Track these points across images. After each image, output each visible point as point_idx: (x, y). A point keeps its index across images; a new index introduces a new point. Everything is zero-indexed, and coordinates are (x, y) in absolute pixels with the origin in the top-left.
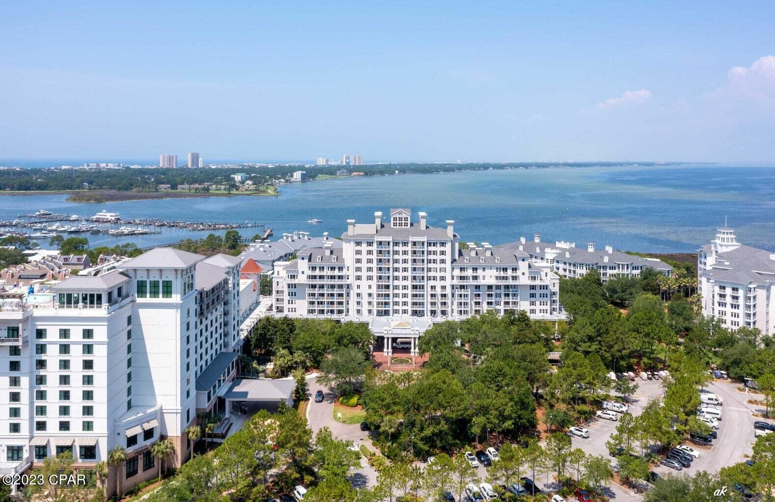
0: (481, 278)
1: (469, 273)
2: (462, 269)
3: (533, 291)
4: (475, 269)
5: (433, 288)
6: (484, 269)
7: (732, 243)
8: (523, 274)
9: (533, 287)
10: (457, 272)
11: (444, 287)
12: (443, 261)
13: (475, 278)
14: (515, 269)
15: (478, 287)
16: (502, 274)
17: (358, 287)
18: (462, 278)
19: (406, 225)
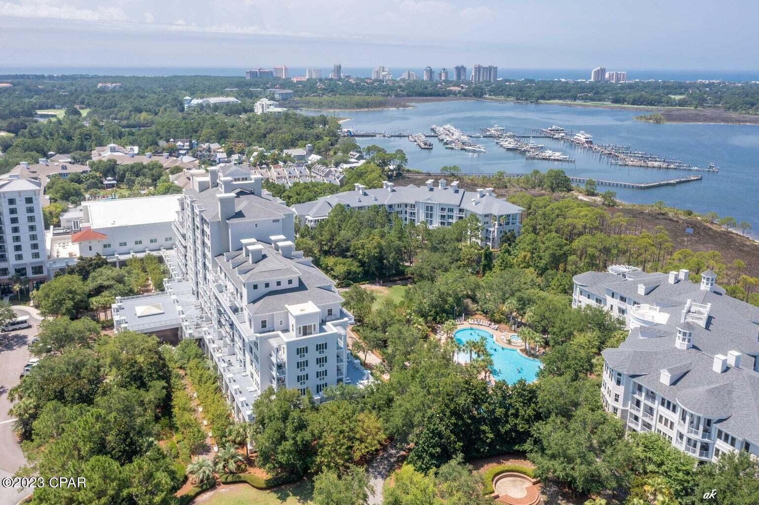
14: (241, 296)
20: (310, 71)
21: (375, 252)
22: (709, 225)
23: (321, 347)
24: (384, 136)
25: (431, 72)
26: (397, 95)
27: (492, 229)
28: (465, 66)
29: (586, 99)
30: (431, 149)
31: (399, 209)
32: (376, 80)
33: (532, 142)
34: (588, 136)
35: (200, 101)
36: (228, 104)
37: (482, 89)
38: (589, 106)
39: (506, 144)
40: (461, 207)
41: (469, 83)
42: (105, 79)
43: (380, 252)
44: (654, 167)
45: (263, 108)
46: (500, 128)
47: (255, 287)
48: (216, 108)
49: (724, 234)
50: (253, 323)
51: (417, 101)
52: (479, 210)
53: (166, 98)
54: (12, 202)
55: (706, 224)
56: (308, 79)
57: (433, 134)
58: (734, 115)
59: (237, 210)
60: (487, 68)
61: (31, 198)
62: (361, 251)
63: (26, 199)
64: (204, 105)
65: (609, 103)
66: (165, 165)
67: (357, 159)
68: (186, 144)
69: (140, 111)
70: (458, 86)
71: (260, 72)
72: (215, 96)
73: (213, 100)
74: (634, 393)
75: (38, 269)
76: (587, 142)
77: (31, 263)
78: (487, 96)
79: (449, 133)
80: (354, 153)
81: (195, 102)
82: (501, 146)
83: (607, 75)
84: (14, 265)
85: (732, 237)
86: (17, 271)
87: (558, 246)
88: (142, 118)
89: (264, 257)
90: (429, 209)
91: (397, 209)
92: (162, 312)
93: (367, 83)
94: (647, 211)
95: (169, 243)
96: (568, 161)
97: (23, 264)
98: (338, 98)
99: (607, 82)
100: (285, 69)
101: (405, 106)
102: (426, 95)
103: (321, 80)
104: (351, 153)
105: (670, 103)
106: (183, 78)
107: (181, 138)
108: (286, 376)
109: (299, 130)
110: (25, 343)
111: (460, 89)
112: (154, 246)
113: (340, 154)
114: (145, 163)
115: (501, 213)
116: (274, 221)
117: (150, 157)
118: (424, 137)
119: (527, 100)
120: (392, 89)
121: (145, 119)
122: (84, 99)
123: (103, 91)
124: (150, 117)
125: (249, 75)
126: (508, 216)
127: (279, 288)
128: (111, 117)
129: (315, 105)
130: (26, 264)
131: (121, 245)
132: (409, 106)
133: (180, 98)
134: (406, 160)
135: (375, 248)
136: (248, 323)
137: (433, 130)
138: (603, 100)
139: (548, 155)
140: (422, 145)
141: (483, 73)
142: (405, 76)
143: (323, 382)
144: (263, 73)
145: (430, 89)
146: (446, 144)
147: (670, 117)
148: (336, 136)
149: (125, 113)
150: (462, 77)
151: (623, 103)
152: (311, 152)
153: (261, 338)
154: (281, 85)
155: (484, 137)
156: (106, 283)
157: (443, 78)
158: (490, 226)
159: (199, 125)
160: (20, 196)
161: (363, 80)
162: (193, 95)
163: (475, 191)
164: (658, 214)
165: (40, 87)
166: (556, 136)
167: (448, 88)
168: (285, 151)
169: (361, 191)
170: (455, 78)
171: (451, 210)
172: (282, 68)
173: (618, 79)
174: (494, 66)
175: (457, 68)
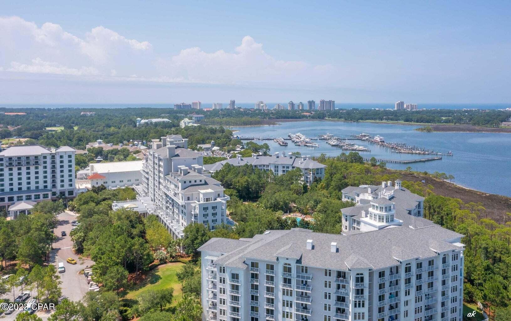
3: (182, 208)
10: (167, 182)
16: (175, 190)
20: (215, 105)
21: (245, 184)
22: (435, 179)
23: (214, 208)
24: (259, 140)
25: (292, 104)
26: (270, 118)
27: (309, 176)
28: (314, 101)
29: (389, 119)
30: (287, 145)
31: (260, 168)
32: (257, 110)
33: (347, 142)
34: (382, 138)
35: (146, 121)
36: (164, 122)
37: (324, 114)
38: (389, 123)
39: (332, 143)
40: (293, 165)
41: (316, 111)
42: (84, 110)
43: (248, 185)
44: (416, 153)
45: (185, 124)
46: (330, 135)
47: (185, 182)
48: (156, 124)
49: (441, 183)
50: (183, 197)
51: (281, 121)
52: (302, 166)
53: (125, 120)
54: (61, 157)
55: (433, 178)
56: (214, 110)
57: (289, 138)
58: (477, 127)
59: (176, 154)
60: (328, 102)
61: (71, 155)
62: (238, 184)
63: (69, 156)
64: (149, 123)
65: (402, 122)
66: (131, 150)
67: (241, 149)
68: (140, 143)
69: (110, 127)
70: (309, 113)
71: (183, 105)
72: (155, 118)
73: (154, 120)
74: (353, 224)
75: (71, 193)
76: (381, 141)
77: (68, 189)
78: (327, 118)
79: (299, 137)
80: (239, 146)
81: (143, 121)
82: (329, 144)
83: (405, 106)
84: (60, 190)
85: (444, 184)
86: (61, 193)
87: (339, 180)
88: (112, 130)
89: (189, 173)
90: (276, 167)
91: (259, 168)
92: (137, 206)
93: (251, 111)
94: (403, 173)
95: (137, 182)
96: (367, 151)
97: (64, 190)
98: (232, 119)
99: (405, 110)
100: (199, 103)
101: (274, 124)
102: (288, 118)
103: (222, 110)
104: (238, 146)
105: (439, 121)
106: (134, 109)
107: (137, 139)
108: (199, 220)
109: (206, 135)
110: (69, 223)
111: (310, 114)
112: (129, 183)
113: (231, 146)
114: (119, 149)
115: (314, 168)
116: (193, 159)
117: (122, 146)
118: (283, 140)
119: (351, 120)
120: (267, 114)
121: (113, 131)
122: (74, 121)
123: (85, 116)
124: (116, 130)
125: (176, 107)
126: (318, 169)
127: (196, 183)
128: (92, 130)
129: (218, 123)
130: (65, 190)
131: (112, 182)
132: (277, 124)
133: (133, 120)
134: (269, 150)
135: (245, 182)
136: (181, 199)
137: (289, 136)
138: (399, 120)
139: (355, 148)
140: (281, 144)
141: (326, 105)
142: (276, 107)
143: (215, 218)
144: (185, 106)
145: (290, 115)
146: (296, 143)
147: (437, 129)
148: (229, 139)
149: (101, 128)
150: (313, 108)
151: (411, 122)
152: (214, 145)
153: (187, 203)
154: (196, 112)
155: (320, 139)
156: (107, 197)
157: (300, 108)
158: (308, 175)
159: (147, 132)
160: (66, 154)
161: (249, 110)
162: (142, 118)
164: (409, 174)
165: (45, 114)
166: (364, 139)
167: (302, 114)
168: (199, 146)
169: (239, 158)
170: (308, 108)
171: (288, 167)
172: (197, 103)
173: (412, 108)
174: (333, 101)
175: (309, 102)
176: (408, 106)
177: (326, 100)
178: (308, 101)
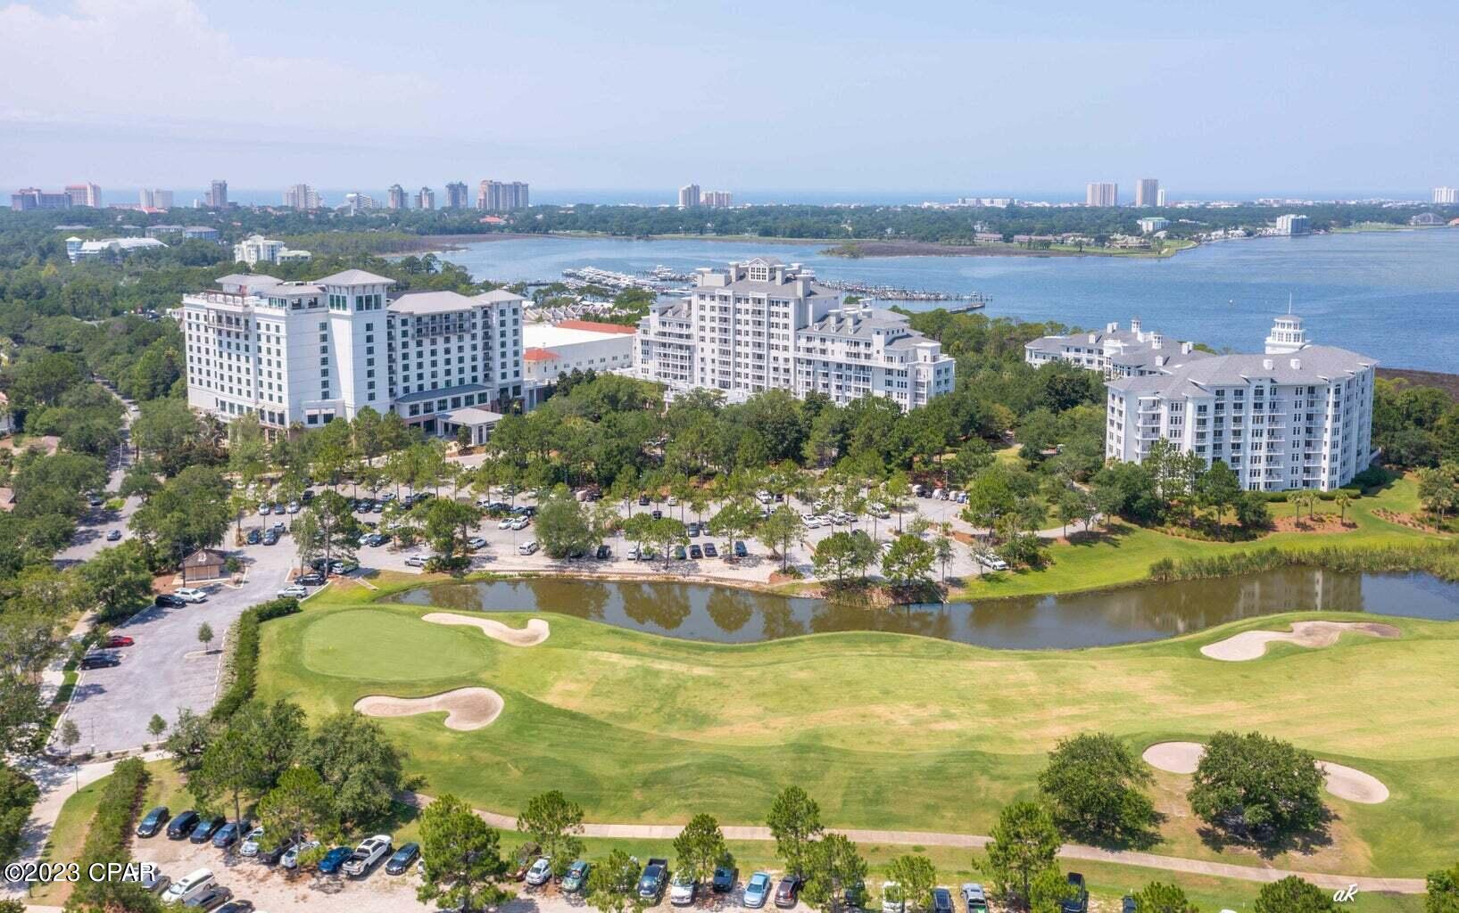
0: (830, 352)
1: (817, 344)
2: (809, 339)
3: (889, 378)
4: (823, 340)
5: (776, 359)
6: (833, 341)
7: (1288, 343)
8: (878, 352)
9: (889, 372)
10: (803, 343)
11: (787, 360)
12: (786, 326)
13: (823, 352)
14: (868, 345)
15: (826, 364)
16: (854, 350)
17: (702, 350)
18: (809, 350)
19: (764, 277)
20: (150, 196)
25: (401, 194)
28: (464, 183)
29: (720, 230)
35: (101, 245)
41: (470, 213)
60: (510, 186)
64: (117, 253)
65: (758, 237)
83: (702, 198)
111: (503, 220)
119: (629, 234)
125: (19, 202)
133: (54, 242)
138: (745, 232)
141: (505, 195)
150: (462, 203)
151: (775, 236)
153: (909, 365)
157: (426, 205)
162: (79, 234)
163: (858, 303)
172: (85, 189)
173: (720, 202)
174: (523, 183)
175: (451, 187)
176: (709, 198)
177: (504, 182)
178: (447, 183)
